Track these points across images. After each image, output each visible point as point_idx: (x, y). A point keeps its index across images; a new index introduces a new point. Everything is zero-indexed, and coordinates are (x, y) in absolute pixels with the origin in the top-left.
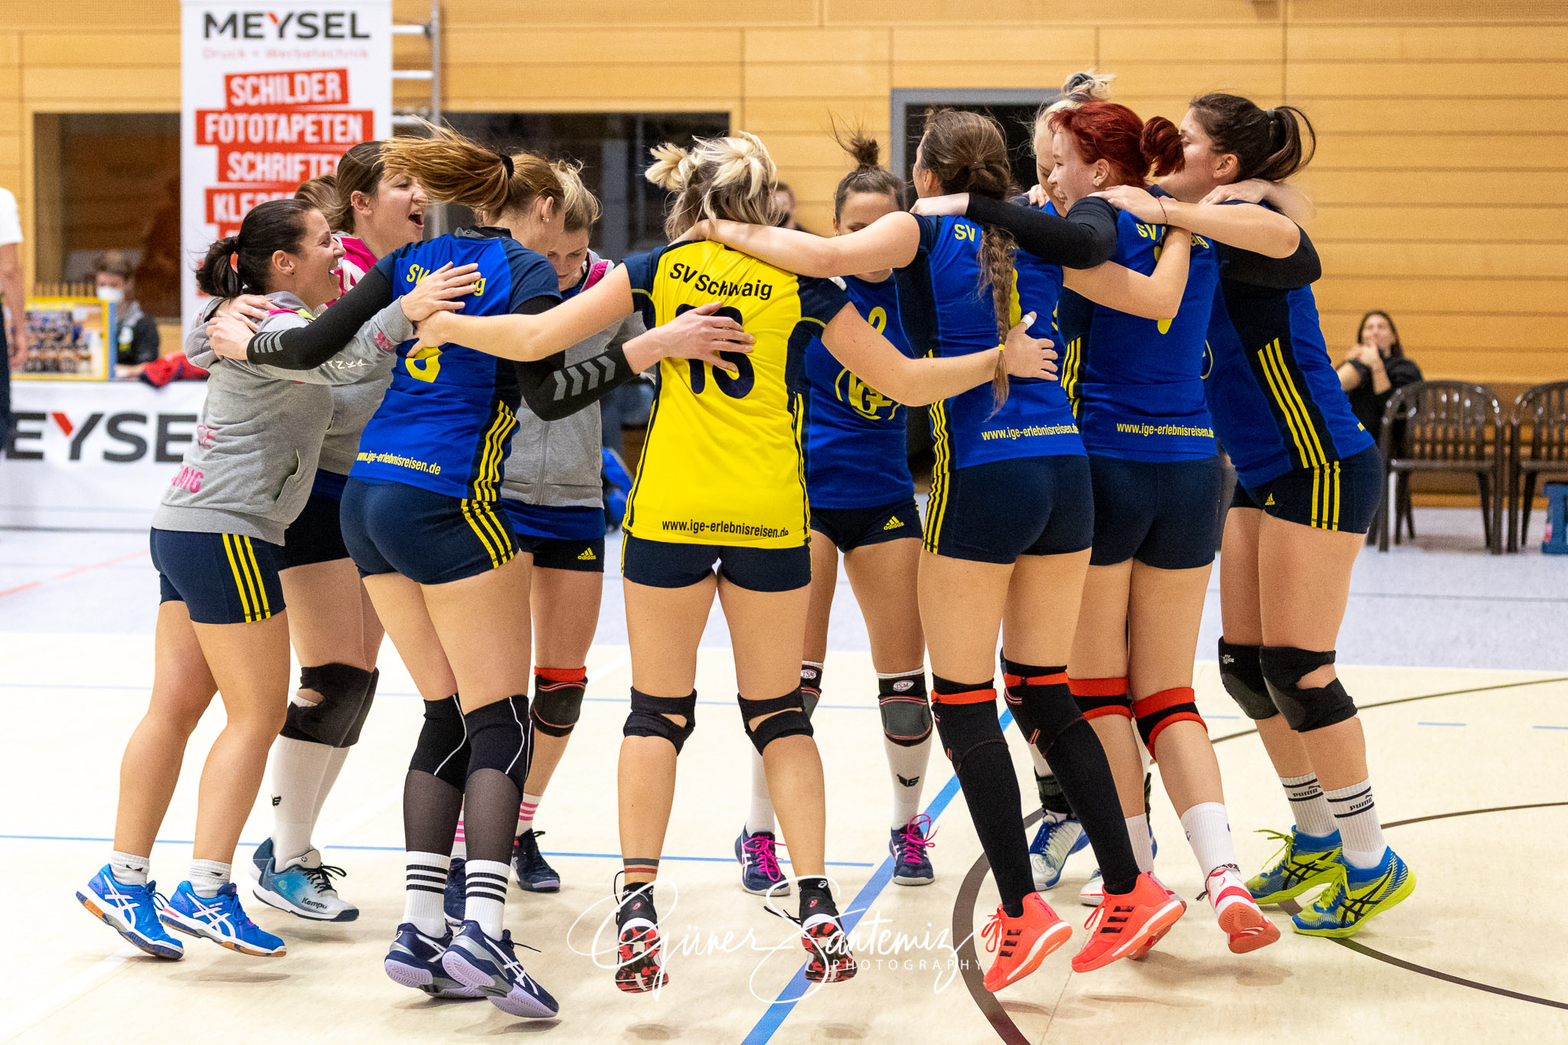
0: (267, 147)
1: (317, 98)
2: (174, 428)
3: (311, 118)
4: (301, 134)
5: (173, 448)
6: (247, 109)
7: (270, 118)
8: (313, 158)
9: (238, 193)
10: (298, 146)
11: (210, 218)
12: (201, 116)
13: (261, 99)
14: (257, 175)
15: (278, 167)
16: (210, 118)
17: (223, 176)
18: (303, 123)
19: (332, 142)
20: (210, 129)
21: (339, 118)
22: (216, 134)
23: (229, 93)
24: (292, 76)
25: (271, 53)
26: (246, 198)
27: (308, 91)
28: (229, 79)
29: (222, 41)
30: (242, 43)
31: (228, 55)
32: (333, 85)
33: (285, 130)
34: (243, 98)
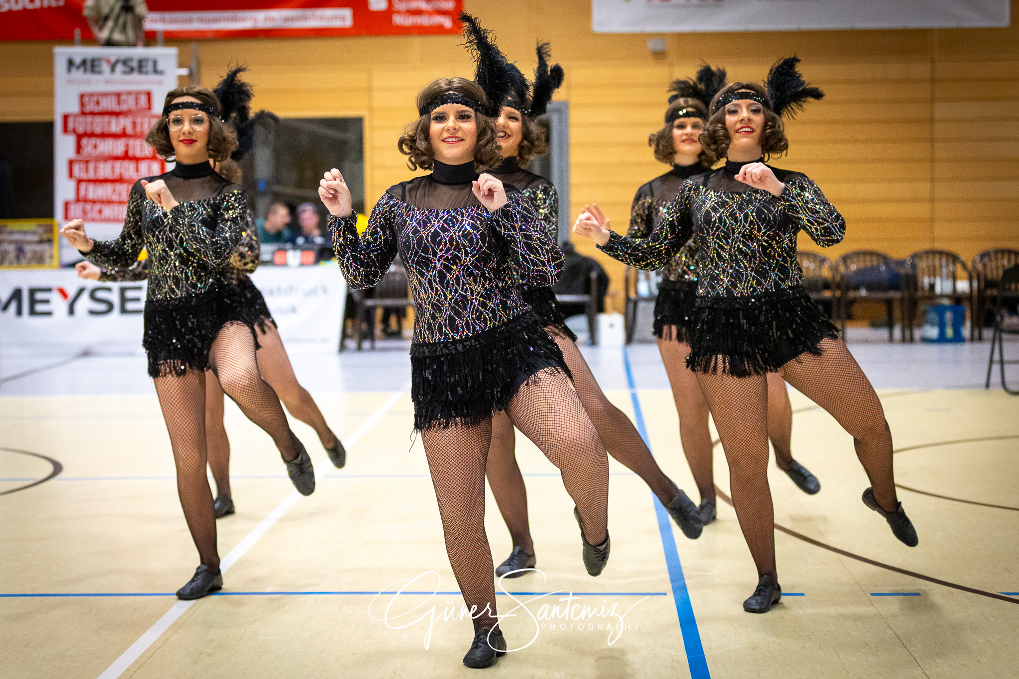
0: (104, 136)
1: (134, 108)
3: (130, 119)
4: (124, 129)
6: (93, 114)
7: (106, 119)
8: (131, 142)
9: (87, 162)
10: (123, 135)
11: (71, 175)
12: (66, 117)
13: (101, 108)
14: (98, 151)
15: (110, 146)
16: (71, 119)
17: (78, 152)
18: (126, 122)
20: (71, 125)
21: (146, 120)
22: (74, 128)
23: (82, 105)
24: (118, 95)
25: (107, 82)
26: (91, 166)
27: (129, 104)
28: (82, 96)
29: (78, 74)
30: (90, 76)
31: (81, 83)
32: (143, 100)
33: (115, 126)
34: (90, 107)
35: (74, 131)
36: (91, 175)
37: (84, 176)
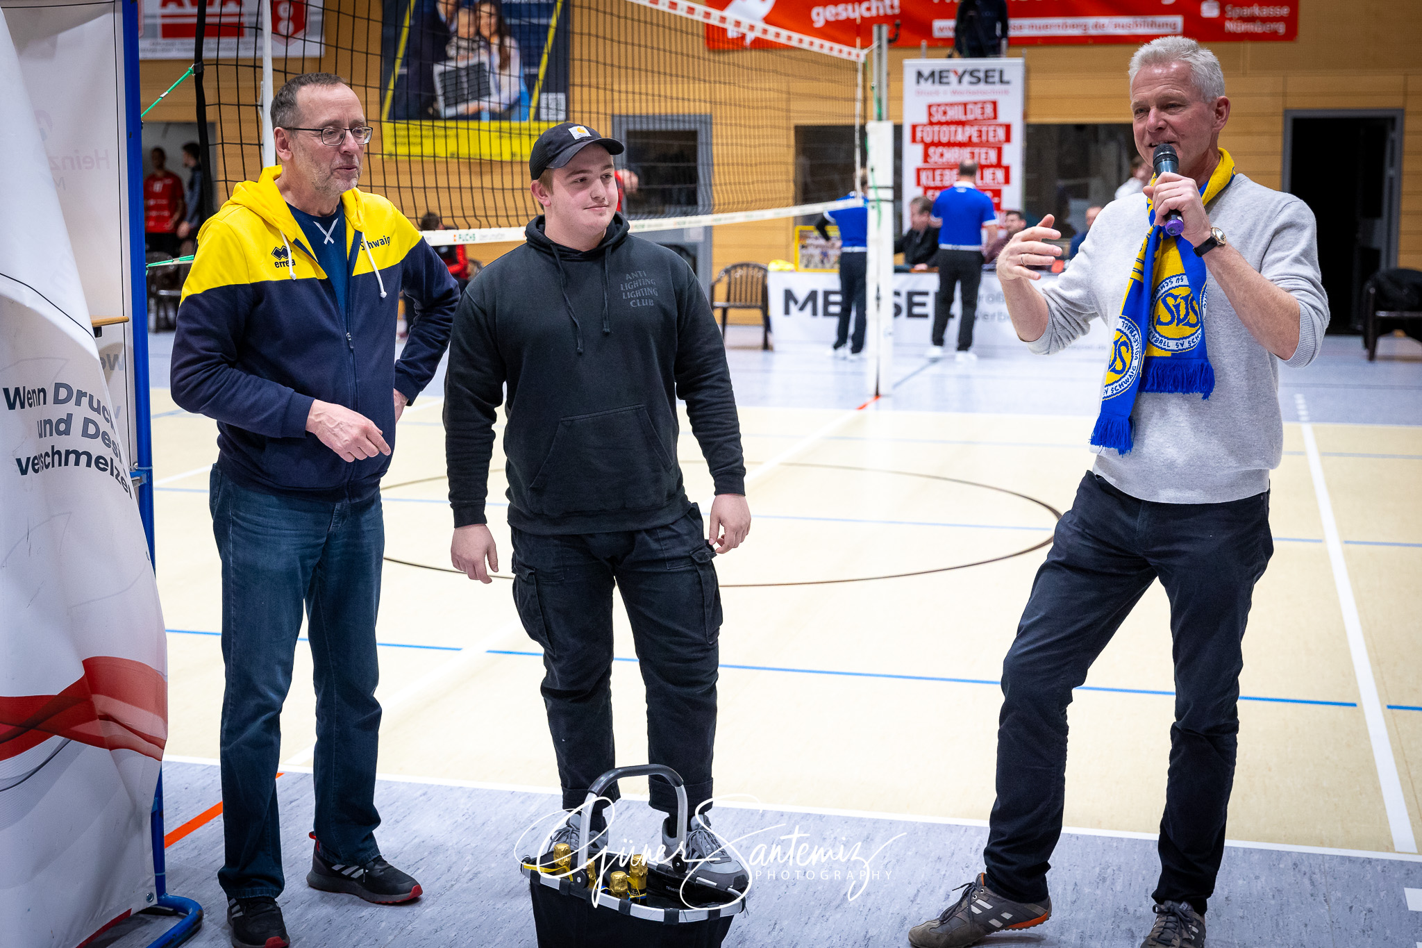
0: (950, 144)
1: (980, 117)
2: (917, 299)
3: (976, 128)
4: (970, 137)
5: (917, 310)
6: (940, 123)
7: (953, 128)
8: (977, 150)
9: (934, 170)
10: (968, 143)
11: (918, 183)
12: (914, 127)
13: (948, 118)
14: (945, 160)
15: (956, 156)
16: (919, 130)
17: (926, 161)
18: (971, 131)
19: (987, 141)
20: (919, 135)
21: (992, 128)
22: (922, 138)
23: (930, 115)
24: (965, 105)
25: (954, 92)
26: (938, 173)
27: (974, 113)
28: (930, 107)
29: (927, 86)
30: (937, 87)
31: (930, 93)
32: (989, 110)
33: (961, 135)
34: (938, 117)
35: (922, 141)
36: (938, 183)
37: (932, 184)
